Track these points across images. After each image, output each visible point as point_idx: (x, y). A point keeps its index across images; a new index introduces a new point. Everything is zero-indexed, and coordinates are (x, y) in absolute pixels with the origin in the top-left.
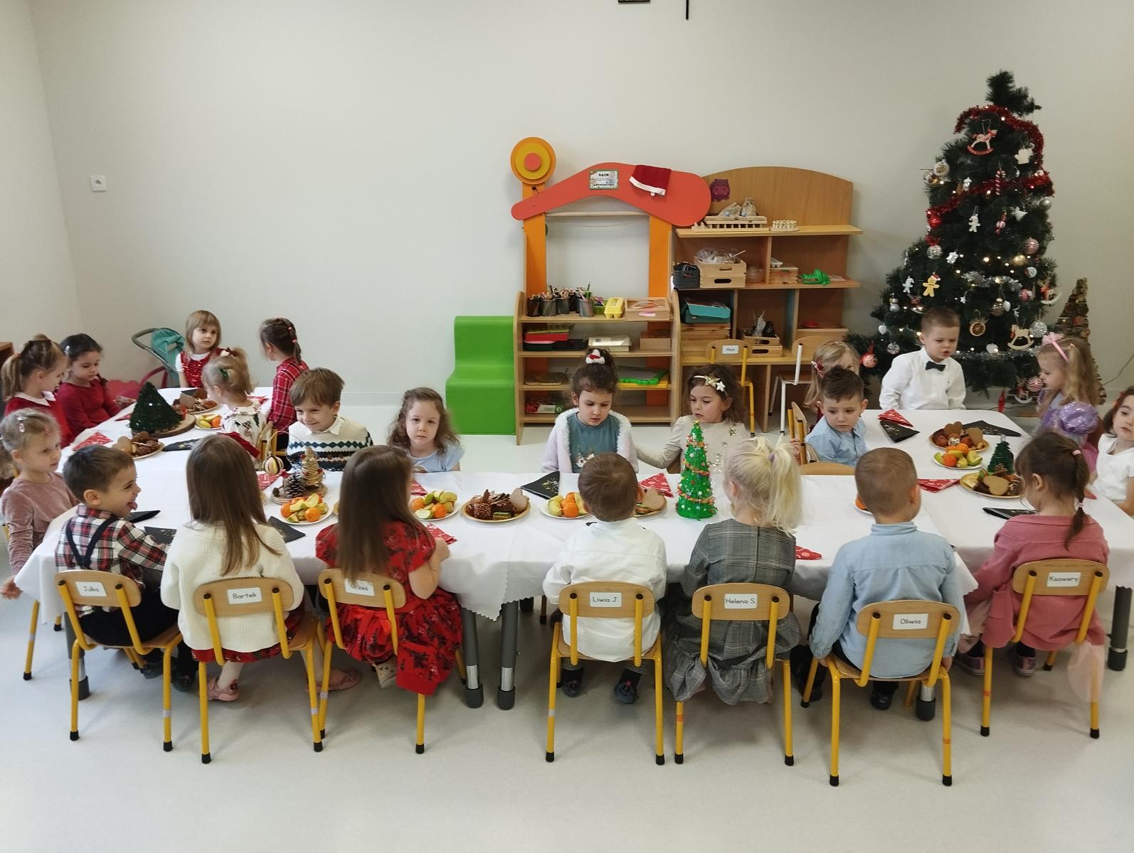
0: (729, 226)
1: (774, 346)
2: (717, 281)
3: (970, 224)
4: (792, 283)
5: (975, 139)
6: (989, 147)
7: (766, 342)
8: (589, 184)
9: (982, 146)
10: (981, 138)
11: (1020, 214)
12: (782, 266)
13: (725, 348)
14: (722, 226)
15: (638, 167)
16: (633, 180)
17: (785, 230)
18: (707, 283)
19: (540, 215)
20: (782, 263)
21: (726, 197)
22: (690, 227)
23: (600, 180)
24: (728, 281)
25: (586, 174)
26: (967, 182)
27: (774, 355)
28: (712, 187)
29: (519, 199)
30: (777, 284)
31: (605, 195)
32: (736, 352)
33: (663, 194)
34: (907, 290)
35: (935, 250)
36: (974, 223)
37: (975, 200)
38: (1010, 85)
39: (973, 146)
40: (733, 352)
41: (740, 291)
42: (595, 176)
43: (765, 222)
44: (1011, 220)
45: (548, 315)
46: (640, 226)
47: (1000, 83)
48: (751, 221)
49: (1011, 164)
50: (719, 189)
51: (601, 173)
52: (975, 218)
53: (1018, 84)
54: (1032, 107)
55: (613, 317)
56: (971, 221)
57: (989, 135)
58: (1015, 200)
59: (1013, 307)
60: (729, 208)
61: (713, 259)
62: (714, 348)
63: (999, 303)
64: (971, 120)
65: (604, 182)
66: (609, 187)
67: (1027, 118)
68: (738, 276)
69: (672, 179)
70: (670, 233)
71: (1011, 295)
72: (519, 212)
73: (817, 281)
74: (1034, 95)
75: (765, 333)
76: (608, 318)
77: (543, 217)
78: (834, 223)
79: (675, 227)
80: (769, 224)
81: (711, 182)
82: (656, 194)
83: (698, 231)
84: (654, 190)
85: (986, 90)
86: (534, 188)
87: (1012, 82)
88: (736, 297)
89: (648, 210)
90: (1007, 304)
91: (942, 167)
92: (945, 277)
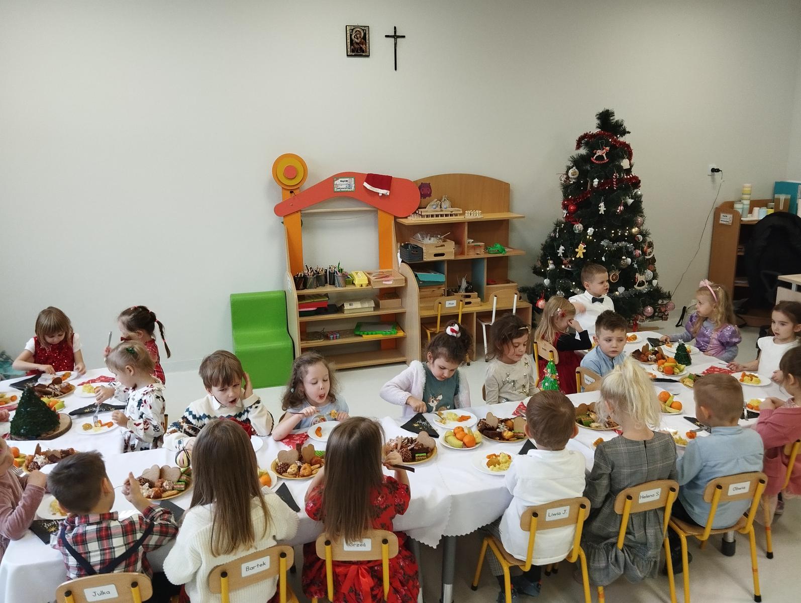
0: (437, 216)
1: (475, 299)
2: (436, 255)
3: (600, 208)
4: (481, 254)
5: (596, 153)
6: (606, 159)
7: (469, 297)
8: (333, 188)
9: (600, 158)
10: (599, 153)
11: (630, 201)
12: (472, 242)
13: (447, 302)
14: (432, 216)
15: (369, 175)
16: (365, 184)
17: (476, 217)
18: (428, 257)
19: (297, 212)
20: (473, 240)
21: (430, 195)
22: (406, 218)
23: (341, 185)
24: (443, 255)
25: (331, 180)
26: (596, 181)
27: (476, 306)
28: (420, 188)
29: (279, 200)
30: (472, 255)
31: (344, 196)
32: (455, 305)
33: (388, 194)
34: (560, 254)
35: (579, 227)
36: (602, 208)
37: (600, 192)
38: (612, 118)
39: (594, 158)
40: (453, 306)
41: (449, 262)
42: (337, 182)
43: (461, 212)
44: (625, 205)
45: (311, 288)
46: (370, 218)
47: (605, 117)
48: (452, 212)
49: (619, 169)
50: (425, 189)
51: (342, 180)
52: (602, 204)
53: (617, 117)
54: (625, 133)
55: (362, 286)
56: (600, 207)
57: (604, 150)
58: (626, 192)
59: (632, 261)
60: (432, 203)
61: (430, 239)
62: (440, 303)
63: (624, 259)
64: (586, 140)
65: (344, 186)
66: (349, 190)
67: (621, 139)
68: (449, 250)
69: (393, 184)
70: (393, 222)
71: (629, 254)
72: (280, 210)
73: (498, 252)
74: (627, 126)
75: (467, 290)
76: (358, 287)
77: (299, 213)
78: (499, 212)
79: (396, 218)
80: (464, 214)
81: (419, 184)
82: (382, 194)
83: (413, 220)
84: (381, 192)
85: (596, 122)
86: (291, 192)
87: (613, 116)
88: (446, 265)
89: (376, 206)
90: (629, 260)
91: (573, 172)
92: (588, 244)
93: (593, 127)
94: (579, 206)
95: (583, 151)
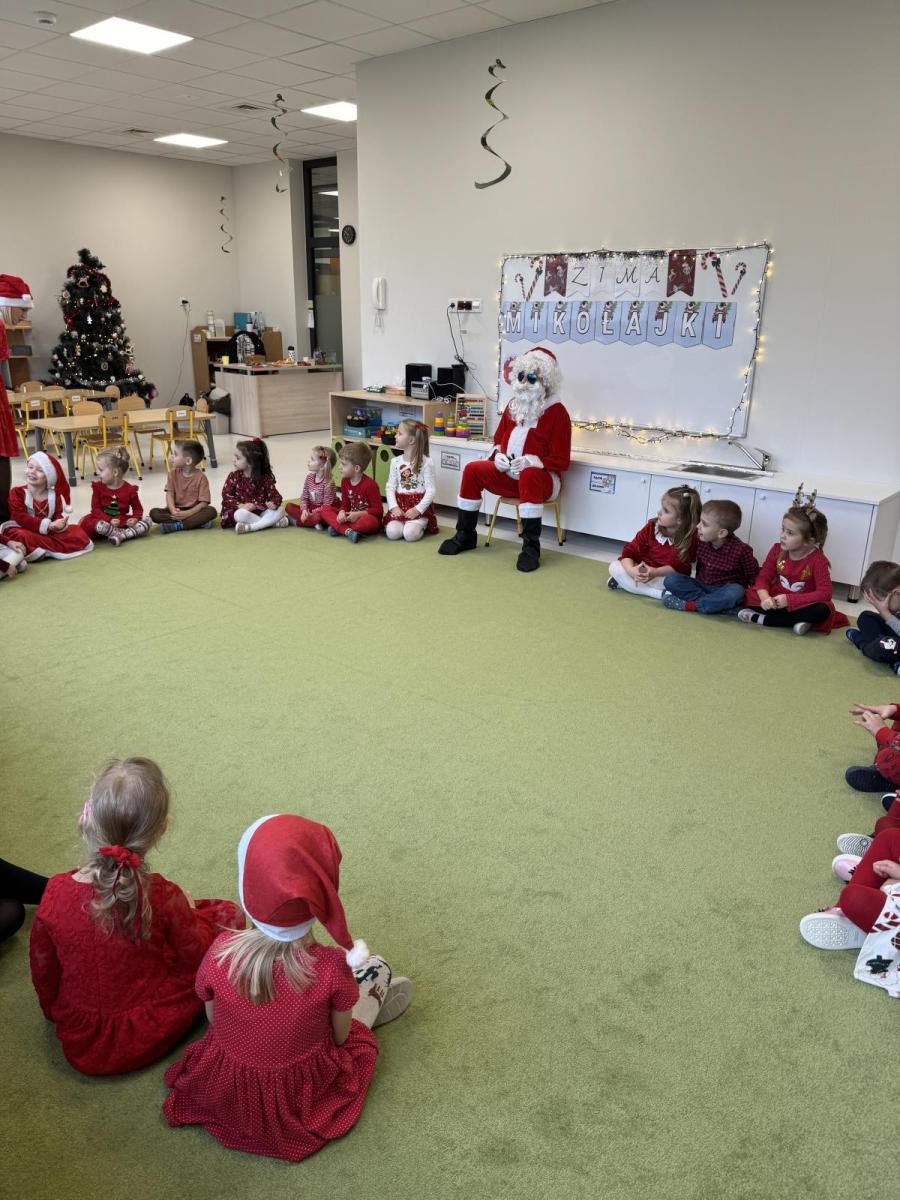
3: (88, 320)
5: (79, 280)
6: (87, 284)
9: (83, 283)
10: (82, 280)
11: (109, 315)
26: (82, 300)
34: (65, 355)
35: (74, 334)
36: (90, 320)
37: (86, 309)
39: (78, 284)
44: (106, 318)
47: (84, 254)
49: (99, 292)
52: (89, 317)
53: (93, 254)
54: (101, 267)
57: (85, 278)
58: (106, 309)
64: (72, 271)
67: (101, 271)
74: (101, 260)
85: (78, 258)
87: (89, 254)
91: (66, 294)
92: (83, 346)
93: (77, 261)
94: (74, 319)
95: (72, 279)
